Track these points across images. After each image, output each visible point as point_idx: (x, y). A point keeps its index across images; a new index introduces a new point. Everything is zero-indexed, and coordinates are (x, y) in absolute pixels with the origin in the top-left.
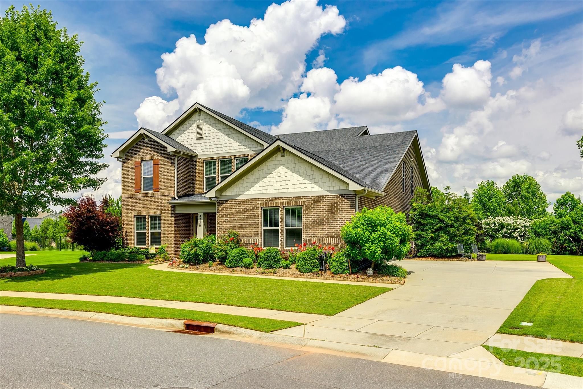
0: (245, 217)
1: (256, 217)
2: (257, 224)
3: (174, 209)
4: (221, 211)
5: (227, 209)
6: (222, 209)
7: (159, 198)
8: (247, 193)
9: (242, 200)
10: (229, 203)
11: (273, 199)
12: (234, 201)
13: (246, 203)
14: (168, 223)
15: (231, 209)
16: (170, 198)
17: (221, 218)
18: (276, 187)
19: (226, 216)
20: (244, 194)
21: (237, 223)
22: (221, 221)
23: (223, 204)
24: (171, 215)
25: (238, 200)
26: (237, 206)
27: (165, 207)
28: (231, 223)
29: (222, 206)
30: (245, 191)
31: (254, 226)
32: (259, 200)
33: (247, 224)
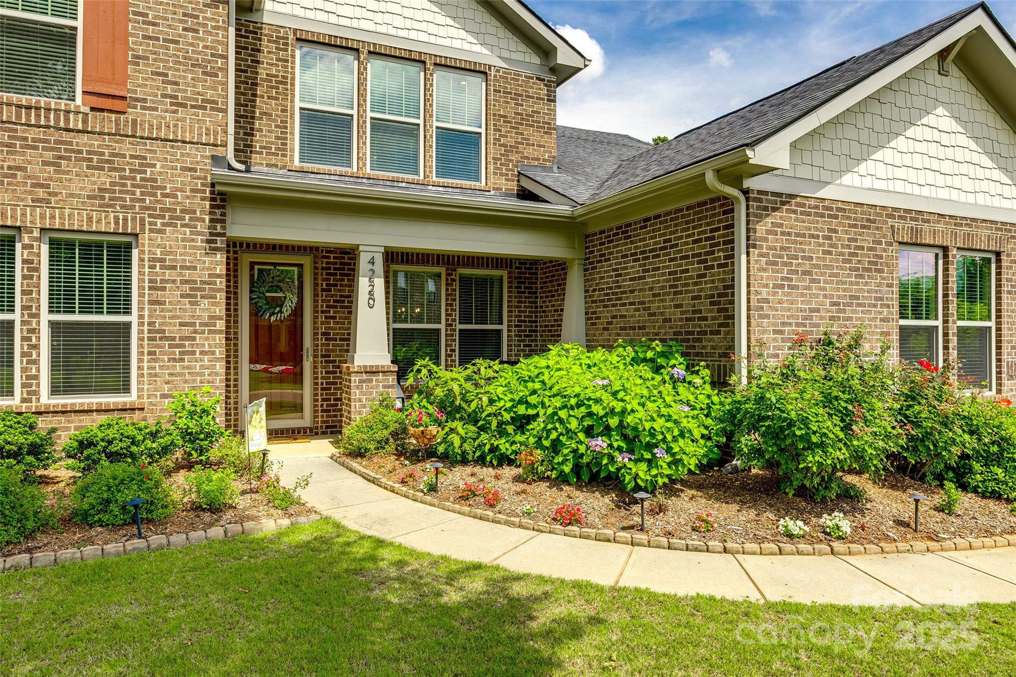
0: (849, 276)
1: (884, 279)
2: (888, 306)
3: (223, 214)
4: (766, 240)
5: (789, 234)
6: (769, 232)
7: (126, 147)
8: (847, 179)
9: (840, 205)
10: (795, 212)
11: (932, 218)
12: (812, 202)
13: (855, 219)
14: (187, 282)
15: (804, 236)
16: (200, 157)
17: (765, 270)
18: (930, 177)
19: (785, 264)
20: (838, 182)
21: (825, 296)
22: (767, 286)
23: (774, 209)
24: (208, 241)
25: (826, 203)
26: (822, 225)
27: (167, 196)
28: (802, 295)
29: (769, 220)
30: (841, 173)
31: (880, 313)
32: (893, 212)
33: (859, 305)
